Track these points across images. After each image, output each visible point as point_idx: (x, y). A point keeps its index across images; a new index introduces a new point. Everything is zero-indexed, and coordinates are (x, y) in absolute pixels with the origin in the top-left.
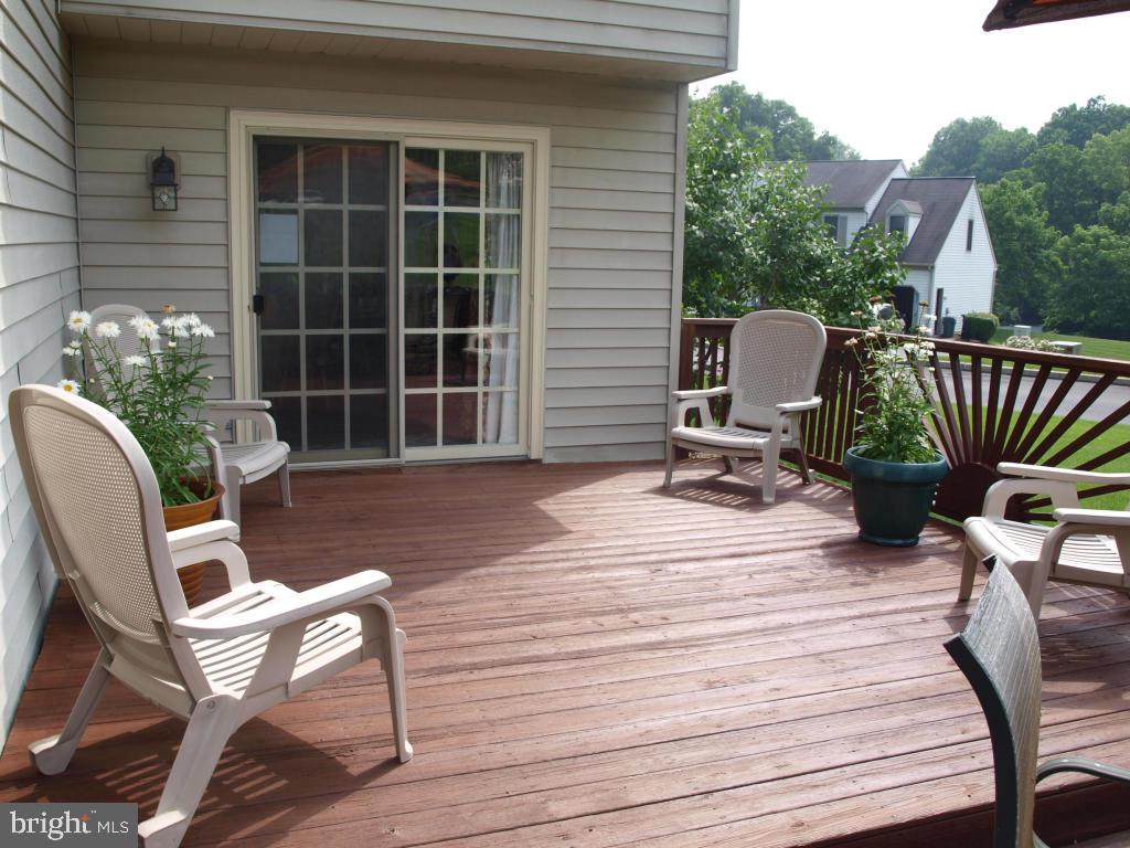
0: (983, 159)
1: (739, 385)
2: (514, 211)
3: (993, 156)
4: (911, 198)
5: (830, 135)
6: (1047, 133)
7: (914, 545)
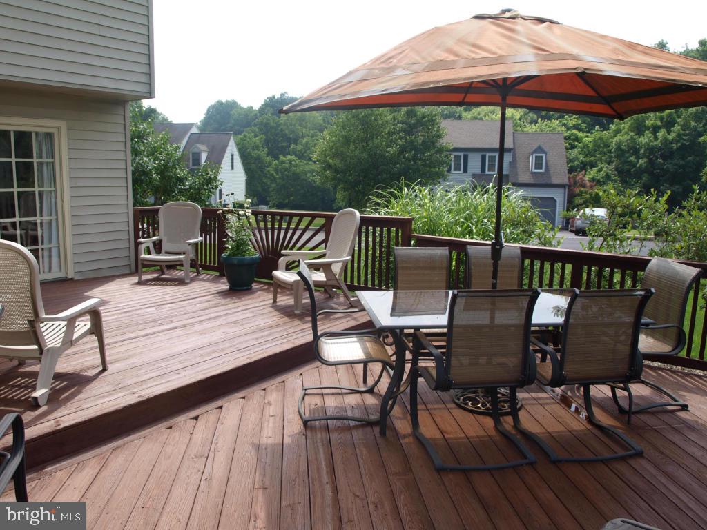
0: (233, 122)
1: (165, 235)
2: (51, 160)
3: (238, 120)
4: (202, 143)
5: (152, 107)
6: (263, 109)
7: (251, 289)
